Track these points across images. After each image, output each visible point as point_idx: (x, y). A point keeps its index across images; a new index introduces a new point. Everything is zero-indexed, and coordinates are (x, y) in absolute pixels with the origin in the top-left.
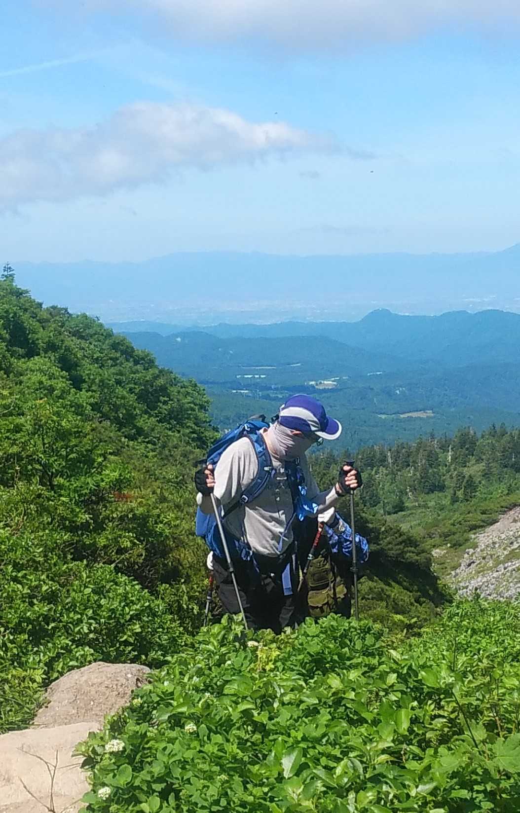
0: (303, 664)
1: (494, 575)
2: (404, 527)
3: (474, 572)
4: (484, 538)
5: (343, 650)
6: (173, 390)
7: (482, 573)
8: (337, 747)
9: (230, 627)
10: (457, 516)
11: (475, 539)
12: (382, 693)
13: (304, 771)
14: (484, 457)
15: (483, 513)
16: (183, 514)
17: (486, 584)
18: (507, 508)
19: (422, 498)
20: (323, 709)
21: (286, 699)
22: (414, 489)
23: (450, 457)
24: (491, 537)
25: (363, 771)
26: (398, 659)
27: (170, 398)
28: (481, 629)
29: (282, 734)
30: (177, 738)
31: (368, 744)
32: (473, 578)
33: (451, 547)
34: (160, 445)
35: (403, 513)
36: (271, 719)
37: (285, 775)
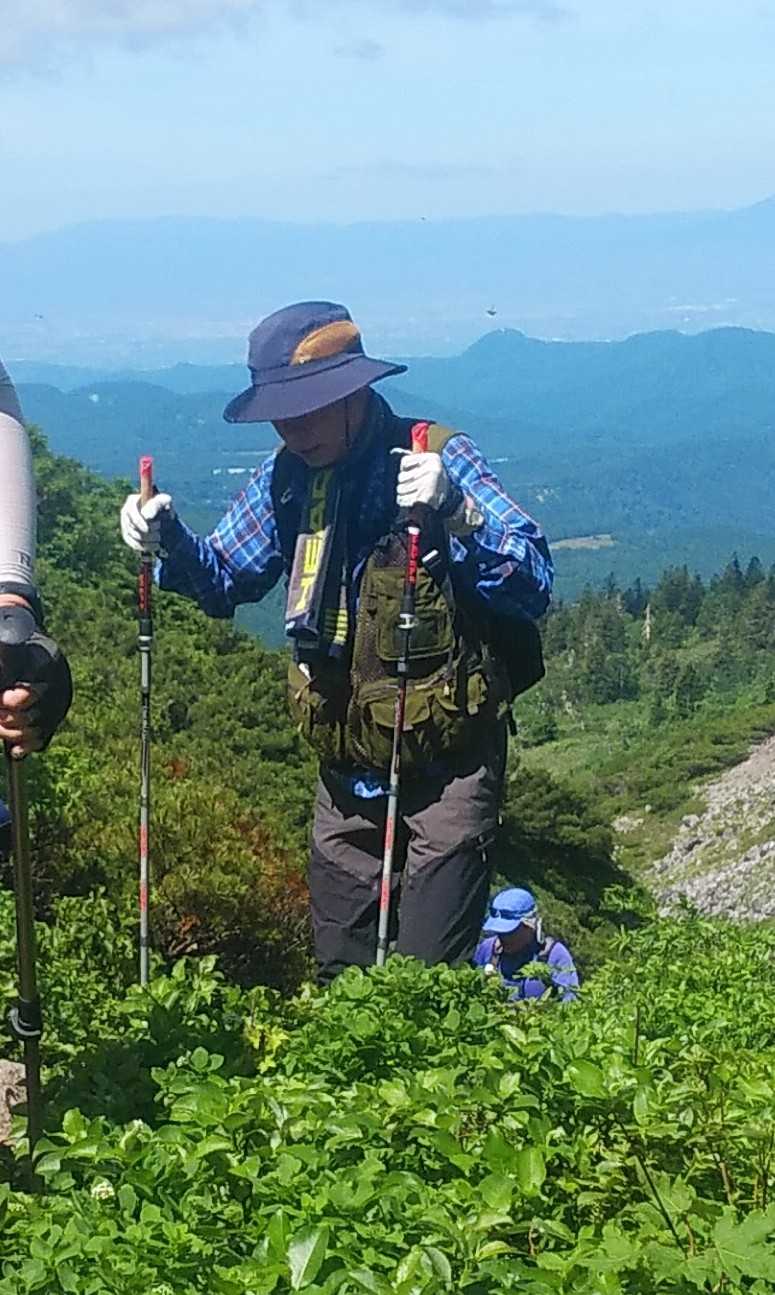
0: (339, 1061)
1: (740, 868)
2: (556, 773)
3: (699, 862)
4: (719, 794)
5: (421, 1033)
6: (85, 501)
7: (715, 864)
8: (398, 1227)
9: (190, 984)
10: (664, 750)
11: (700, 794)
12: (491, 1115)
13: (333, 1275)
14: (717, 628)
15: (717, 741)
16: (104, 754)
17: (725, 886)
18: (764, 730)
19: (592, 711)
20: (373, 1150)
21: (296, 1130)
22: (576, 697)
23: (648, 629)
24: (733, 790)
25: (453, 1273)
26: (521, 1043)
27: (76, 517)
28: (707, 980)
29: (285, 1202)
30: (70, 1214)
31: (460, 1219)
32: (699, 873)
33: (652, 812)
34: (58, 613)
35: (554, 744)
36: (263, 1171)
37: (293, 1284)
